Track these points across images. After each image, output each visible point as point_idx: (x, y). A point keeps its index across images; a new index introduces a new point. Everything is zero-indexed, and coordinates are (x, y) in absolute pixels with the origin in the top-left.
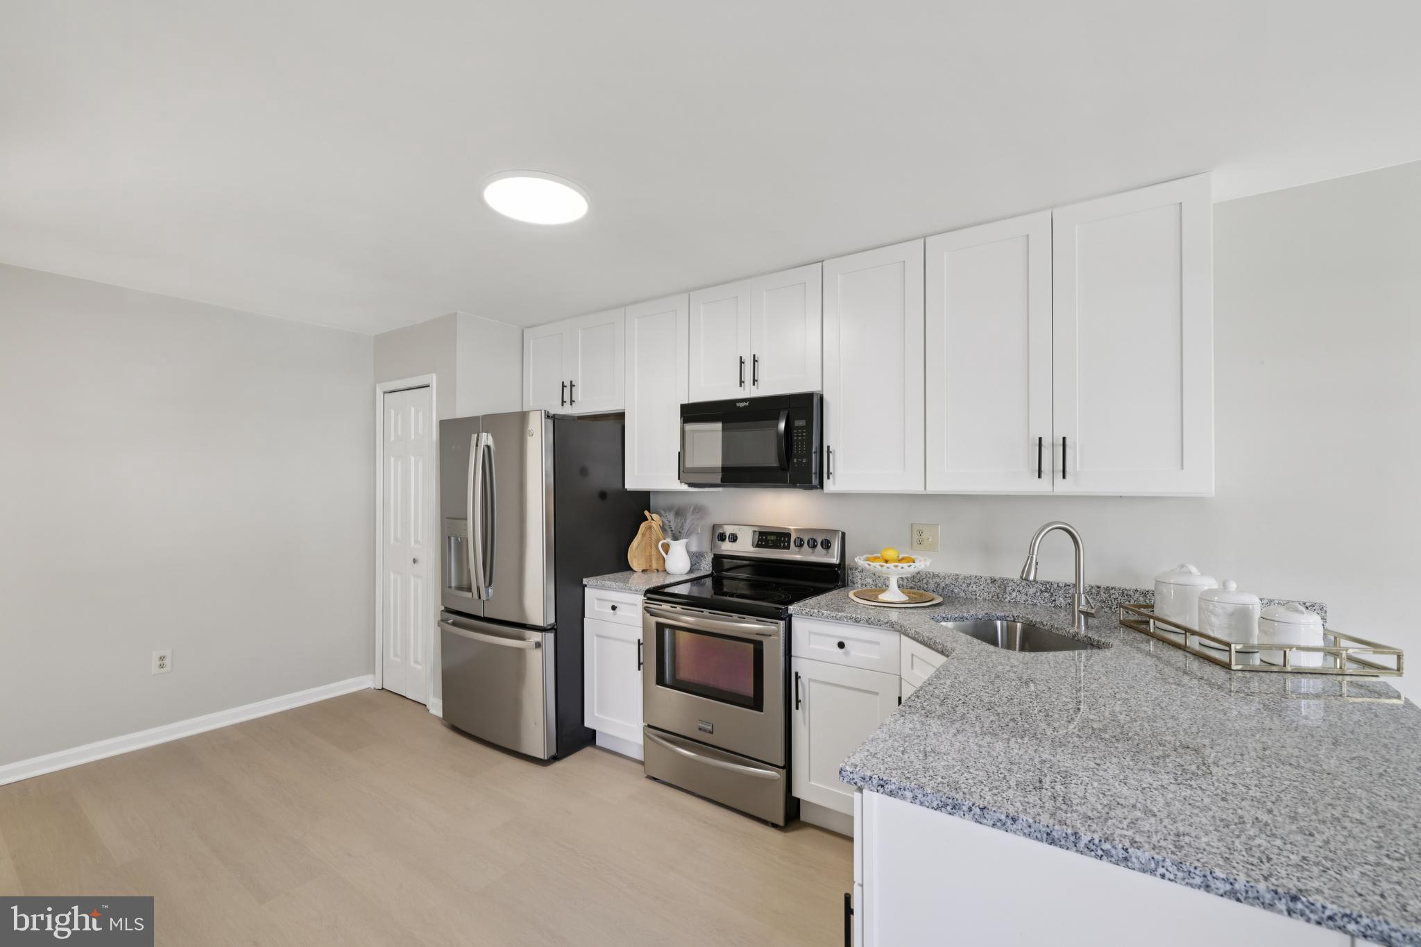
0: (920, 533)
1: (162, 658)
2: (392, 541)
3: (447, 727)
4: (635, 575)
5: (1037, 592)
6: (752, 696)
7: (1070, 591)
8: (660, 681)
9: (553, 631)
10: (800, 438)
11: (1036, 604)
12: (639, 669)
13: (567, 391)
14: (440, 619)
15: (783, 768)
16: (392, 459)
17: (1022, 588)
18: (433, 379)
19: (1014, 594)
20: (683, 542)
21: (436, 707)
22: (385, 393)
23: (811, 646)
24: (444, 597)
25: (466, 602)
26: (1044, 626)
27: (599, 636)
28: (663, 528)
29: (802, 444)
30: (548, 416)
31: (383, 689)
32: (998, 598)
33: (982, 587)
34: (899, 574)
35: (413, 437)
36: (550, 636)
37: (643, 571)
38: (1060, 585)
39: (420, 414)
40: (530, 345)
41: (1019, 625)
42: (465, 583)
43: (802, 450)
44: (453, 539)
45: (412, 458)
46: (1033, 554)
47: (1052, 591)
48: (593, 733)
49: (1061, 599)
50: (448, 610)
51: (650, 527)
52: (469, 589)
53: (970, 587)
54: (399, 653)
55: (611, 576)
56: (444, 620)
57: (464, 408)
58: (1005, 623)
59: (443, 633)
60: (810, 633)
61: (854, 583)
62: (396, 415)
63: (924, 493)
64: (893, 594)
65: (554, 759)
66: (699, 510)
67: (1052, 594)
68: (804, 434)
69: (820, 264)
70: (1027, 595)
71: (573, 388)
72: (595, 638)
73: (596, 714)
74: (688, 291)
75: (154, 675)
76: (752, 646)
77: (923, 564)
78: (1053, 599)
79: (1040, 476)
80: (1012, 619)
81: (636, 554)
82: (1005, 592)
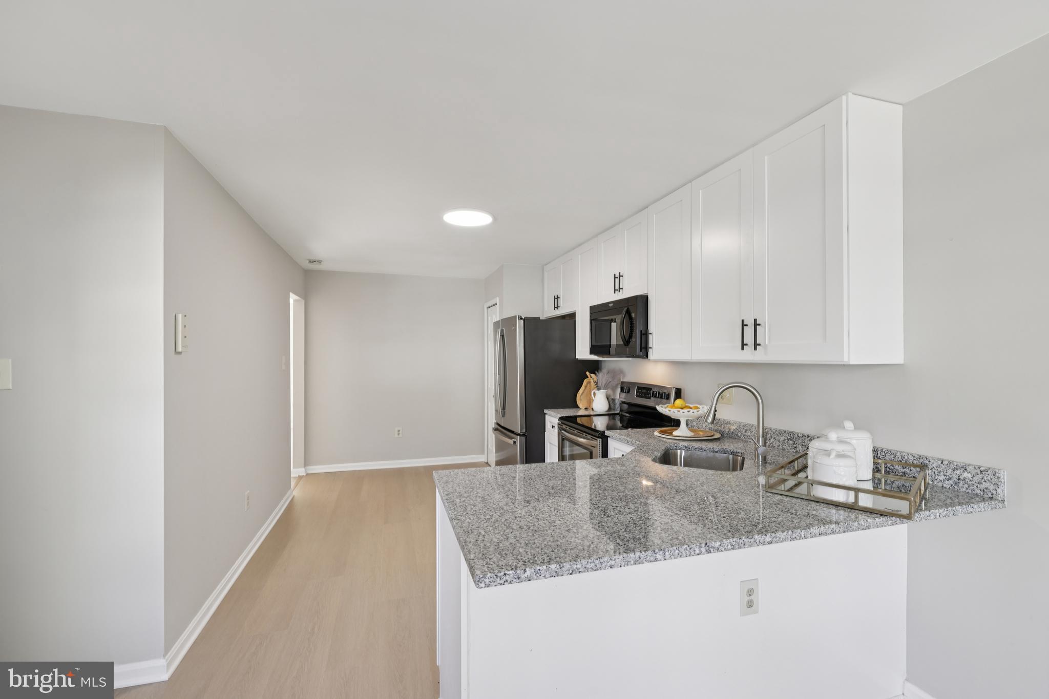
1: (399, 431)
5: (785, 440)
9: (525, 436)
10: (632, 325)
18: (497, 300)
22: (487, 308)
30: (521, 319)
31: (487, 462)
36: (522, 439)
37: (585, 409)
38: (799, 435)
40: (546, 275)
60: (614, 448)
62: (490, 320)
69: (647, 209)
71: (559, 299)
74: (597, 235)
75: (395, 438)
76: (589, 453)
79: (742, 348)
81: (582, 398)
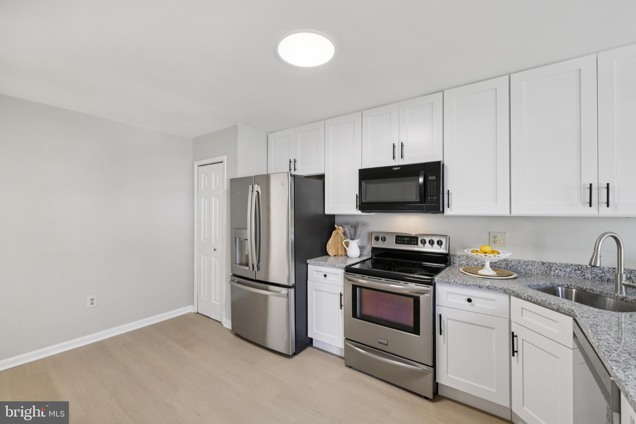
0: (495, 237)
1: (92, 300)
2: (202, 239)
3: (232, 334)
4: (330, 258)
5: (572, 270)
6: (413, 326)
7: (595, 270)
8: (354, 315)
9: (294, 288)
10: (432, 186)
11: (571, 277)
12: (341, 309)
13: (292, 164)
14: (230, 280)
15: (432, 367)
16: (203, 199)
17: (562, 268)
18: (224, 158)
19: (557, 271)
20: (356, 241)
21: (227, 324)
22: (199, 166)
23: (448, 300)
24: (232, 269)
25: (246, 271)
26: (593, 291)
27: (316, 290)
28: (345, 234)
29: (434, 189)
30: (291, 175)
31: (198, 313)
32: (546, 273)
33: (536, 267)
34: (490, 260)
35: (213, 188)
36: (292, 291)
37: (334, 256)
39: (217, 176)
40: (271, 141)
41: (574, 290)
42: (244, 261)
43: (433, 193)
44: (237, 239)
45: (213, 198)
46: (597, 251)
47: (582, 270)
48: (311, 340)
49: (589, 274)
50: (234, 275)
51: (338, 233)
52: (247, 265)
53: (528, 267)
54: (206, 295)
55: (320, 258)
56: (232, 280)
57: (241, 173)
58: (564, 289)
59: (232, 287)
60: (448, 293)
61: (454, 264)
62: (204, 177)
63: (509, 215)
64: (488, 271)
65: (295, 354)
66: (364, 224)
67: (582, 272)
68: (435, 184)
69: (442, 92)
70: (565, 272)
71: (296, 162)
72: (314, 291)
73: (314, 331)
74: (324, 119)
75: (88, 308)
76: (412, 299)
77: (504, 255)
78: (583, 274)
79: (590, 206)
80: (567, 286)
81: (331, 247)
82: (551, 270)
